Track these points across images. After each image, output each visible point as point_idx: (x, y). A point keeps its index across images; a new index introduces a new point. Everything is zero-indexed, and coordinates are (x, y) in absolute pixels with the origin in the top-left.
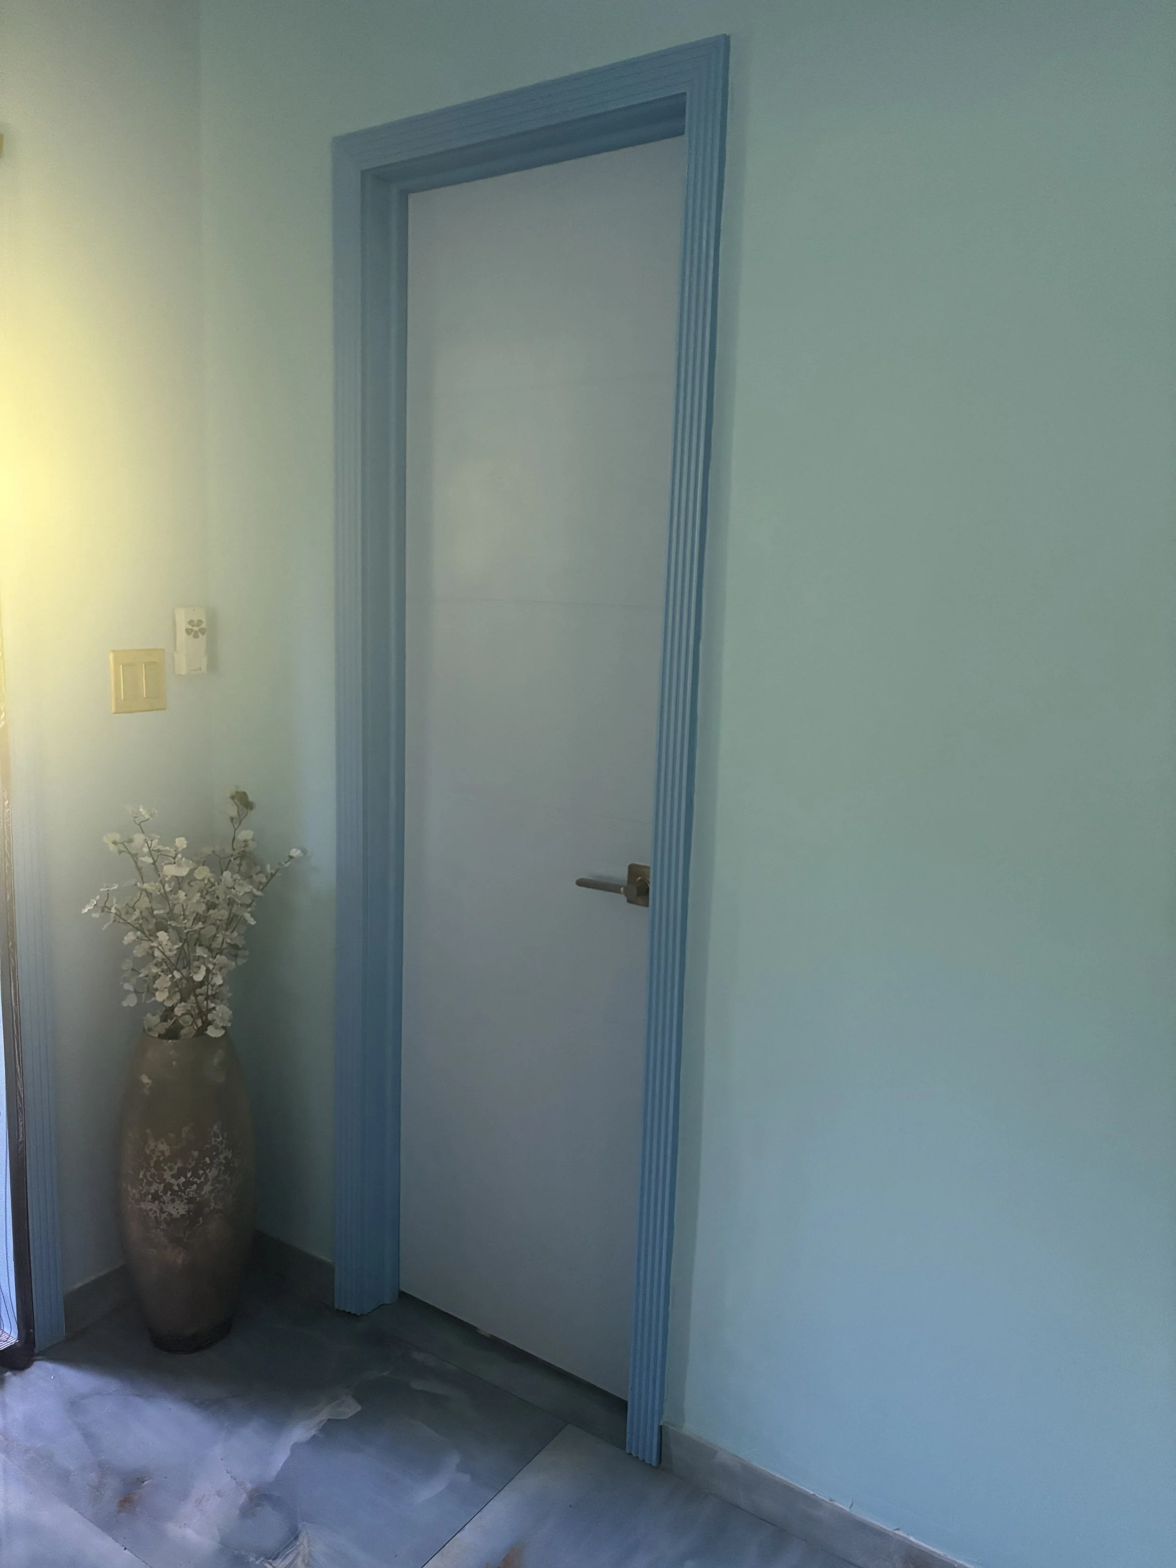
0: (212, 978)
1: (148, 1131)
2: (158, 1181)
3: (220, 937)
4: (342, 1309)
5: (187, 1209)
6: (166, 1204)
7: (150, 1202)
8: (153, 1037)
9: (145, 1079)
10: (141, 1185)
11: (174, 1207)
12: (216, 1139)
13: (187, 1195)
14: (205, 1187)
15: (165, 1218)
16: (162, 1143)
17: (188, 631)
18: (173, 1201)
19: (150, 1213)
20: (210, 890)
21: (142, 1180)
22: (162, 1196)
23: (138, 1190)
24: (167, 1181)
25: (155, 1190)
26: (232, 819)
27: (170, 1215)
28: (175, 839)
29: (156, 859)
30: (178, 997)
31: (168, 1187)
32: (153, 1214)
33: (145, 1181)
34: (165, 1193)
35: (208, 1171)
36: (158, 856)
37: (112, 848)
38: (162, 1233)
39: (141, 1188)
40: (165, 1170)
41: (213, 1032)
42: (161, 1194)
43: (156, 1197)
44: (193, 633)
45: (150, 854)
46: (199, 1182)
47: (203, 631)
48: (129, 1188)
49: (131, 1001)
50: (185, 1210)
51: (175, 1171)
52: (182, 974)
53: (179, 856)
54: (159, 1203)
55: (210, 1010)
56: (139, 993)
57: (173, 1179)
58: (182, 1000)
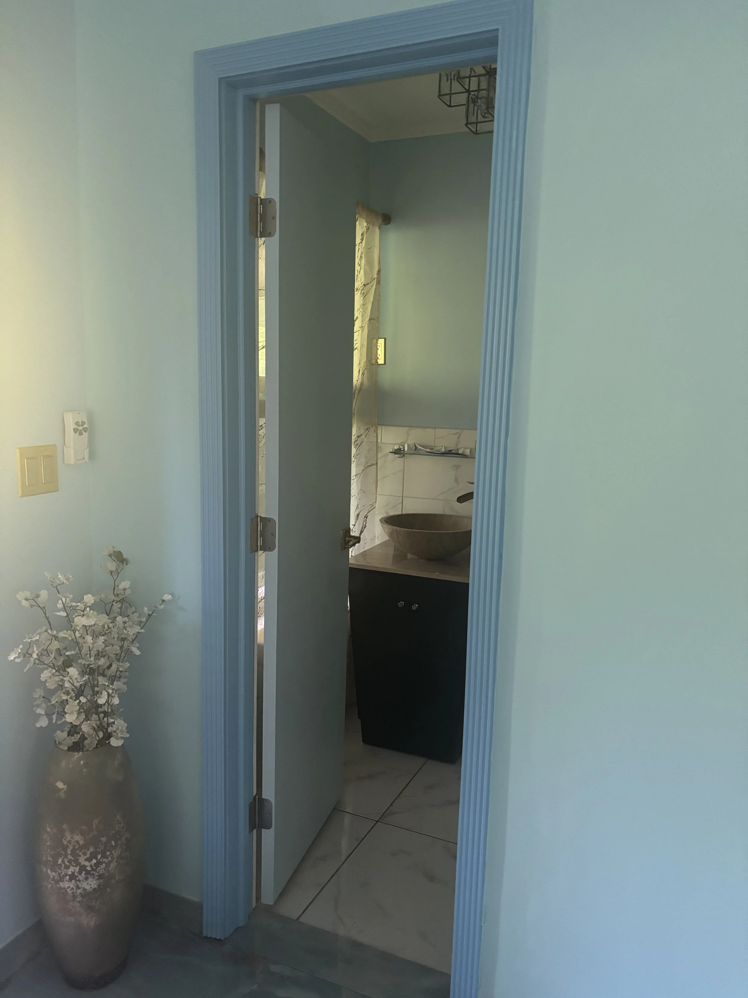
0: (111, 700)
1: (65, 826)
2: (75, 865)
3: (114, 667)
4: (209, 936)
5: (98, 884)
6: (82, 882)
7: (68, 881)
8: (62, 749)
9: (60, 785)
10: (60, 869)
11: (88, 884)
12: (119, 825)
13: (98, 873)
14: (111, 864)
15: (80, 893)
16: (77, 835)
17: (75, 431)
18: (86, 879)
19: (68, 890)
20: (107, 632)
21: (60, 865)
22: (77, 876)
23: (57, 873)
24: (82, 864)
25: (72, 872)
26: (111, 572)
27: (85, 890)
28: (84, 596)
29: (69, 613)
30: (83, 716)
31: (83, 868)
32: (70, 890)
33: (63, 865)
34: (80, 873)
35: (113, 852)
36: (71, 611)
37: (25, 603)
38: (78, 904)
39: (60, 872)
40: (80, 856)
41: (115, 742)
42: (77, 875)
43: (73, 877)
44: (78, 432)
45: (64, 609)
46: (107, 861)
47: (85, 430)
48: (49, 871)
49: (43, 722)
50: (96, 884)
51: (88, 856)
52: (87, 698)
53: (88, 609)
54: (75, 882)
55: (109, 725)
56: (49, 715)
57: (87, 862)
58: (87, 719)
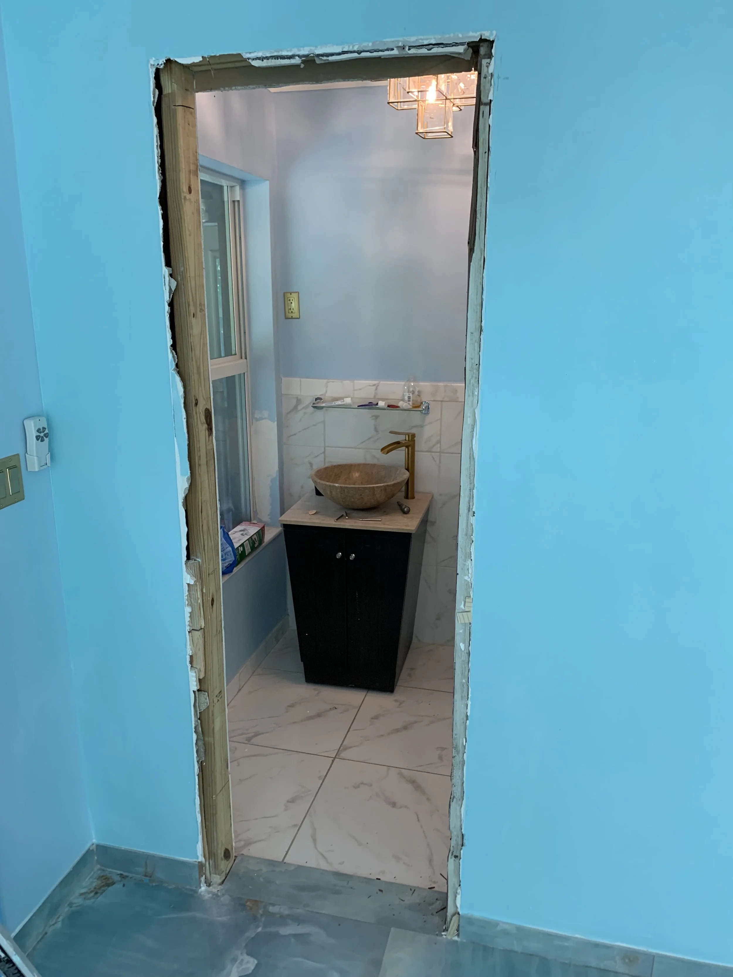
17: (38, 438)
44: (45, 438)
47: (46, 435)
